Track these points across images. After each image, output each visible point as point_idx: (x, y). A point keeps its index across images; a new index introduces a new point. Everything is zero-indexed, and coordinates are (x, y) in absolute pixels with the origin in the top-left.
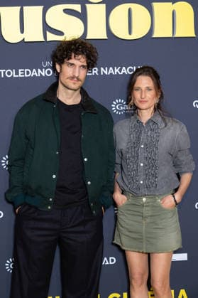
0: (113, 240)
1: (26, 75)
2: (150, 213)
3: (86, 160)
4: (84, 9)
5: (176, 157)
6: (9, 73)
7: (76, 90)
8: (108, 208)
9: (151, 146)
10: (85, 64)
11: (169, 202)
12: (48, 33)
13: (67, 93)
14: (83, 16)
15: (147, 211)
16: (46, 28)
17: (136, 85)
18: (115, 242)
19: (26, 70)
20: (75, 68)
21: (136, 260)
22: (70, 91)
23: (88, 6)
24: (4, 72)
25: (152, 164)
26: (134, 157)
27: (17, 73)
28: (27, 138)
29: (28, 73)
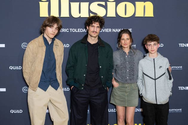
1: (81, 31)
3: (100, 67)
6: (74, 30)
7: (95, 37)
9: (131, 62)
10: (99, 26)
12: (90, 14)
19: (81, 29)
20: (95, 28)
24: (72, 30)
25: (132, 70)
26: (124, 67)
27: (77, 30)
29: (82, 30)
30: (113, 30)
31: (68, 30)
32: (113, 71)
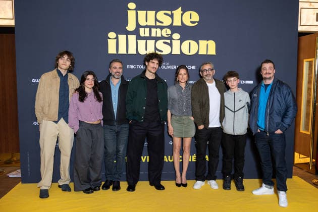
3: (159, 101)
4: (171, 42)
7: (153, 73)
12: (156, 51)
13: (149, 74)
14: (171, 45)
16: (156, 49)
17: (180, 73)
20: (155, 64)
21: (177, 141)
22: (151, 74)
23: (173, 41)
24: (139, 66)
26: (181, 101)
27: (144, 67)
31: (135, 67)
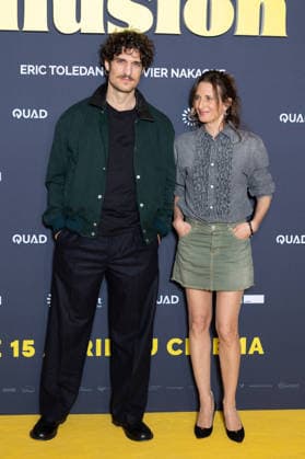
0: (171, 276)
2: (220, 244)
3: (138, 177)
5: (252, 177)
6: (61, 70)
7: (128, 92)
8: (165, 236)
9: (224, 164)
10: (139, 60)
11: (243, 230)
12: (109, 24)
13: (118, 97)
15: (216, 241)
18: (174, 279)
20: (126, 66)
25: (224, 185)
26: (203, 177)
27: (70, 71)
28: (69, 149)
29: (83, 71)
30: (173, 71)
31: (43, 70)
32: (179, 189)
